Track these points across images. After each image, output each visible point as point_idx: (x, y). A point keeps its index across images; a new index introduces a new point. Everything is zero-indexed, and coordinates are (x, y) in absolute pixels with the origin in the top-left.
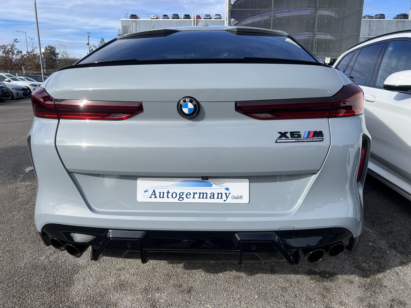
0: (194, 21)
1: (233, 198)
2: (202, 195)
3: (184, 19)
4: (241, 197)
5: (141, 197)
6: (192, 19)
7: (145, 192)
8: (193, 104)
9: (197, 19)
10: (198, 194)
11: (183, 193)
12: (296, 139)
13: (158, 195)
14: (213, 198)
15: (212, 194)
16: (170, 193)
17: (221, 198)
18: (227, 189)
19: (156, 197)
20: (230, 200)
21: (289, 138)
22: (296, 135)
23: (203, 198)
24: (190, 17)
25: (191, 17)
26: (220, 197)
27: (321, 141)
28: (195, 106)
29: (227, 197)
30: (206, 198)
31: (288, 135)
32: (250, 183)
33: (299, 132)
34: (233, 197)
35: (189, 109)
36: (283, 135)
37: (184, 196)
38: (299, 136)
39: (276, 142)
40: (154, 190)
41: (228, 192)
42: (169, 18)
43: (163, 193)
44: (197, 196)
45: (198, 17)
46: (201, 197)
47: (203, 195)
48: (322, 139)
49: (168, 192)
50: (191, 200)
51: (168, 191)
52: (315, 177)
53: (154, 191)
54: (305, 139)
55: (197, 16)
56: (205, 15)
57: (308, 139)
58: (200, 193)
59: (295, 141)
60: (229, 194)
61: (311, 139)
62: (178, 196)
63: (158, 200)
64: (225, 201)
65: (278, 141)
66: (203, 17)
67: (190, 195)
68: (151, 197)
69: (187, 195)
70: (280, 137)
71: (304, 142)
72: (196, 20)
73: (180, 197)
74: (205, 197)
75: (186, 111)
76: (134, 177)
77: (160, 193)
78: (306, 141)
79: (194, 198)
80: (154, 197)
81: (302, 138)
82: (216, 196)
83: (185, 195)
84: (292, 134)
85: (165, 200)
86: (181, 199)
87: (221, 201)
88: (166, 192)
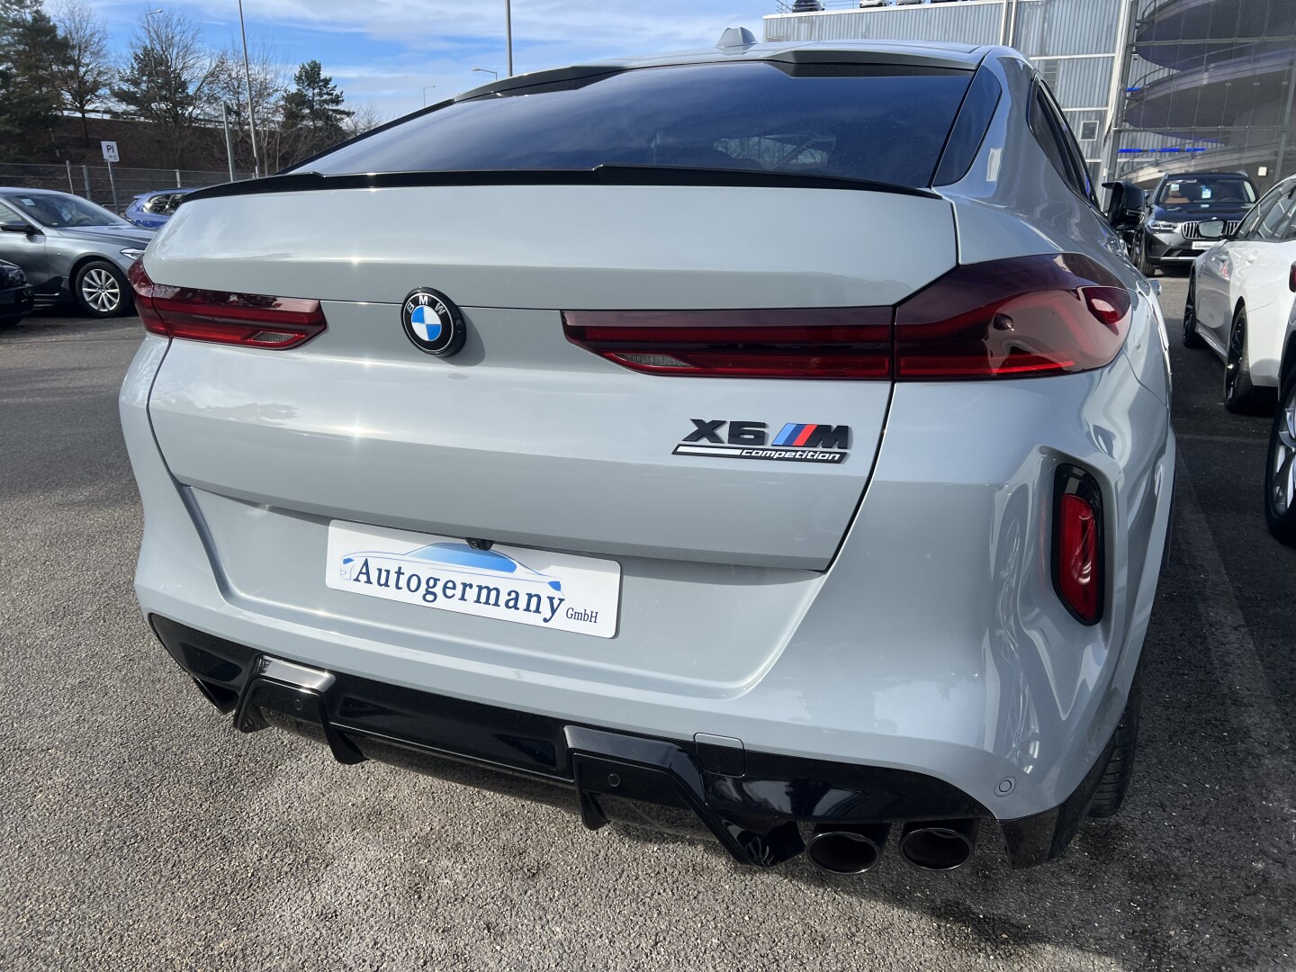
0: (1009, 5)
1: (570, 616)
2: (484, 592)
4: (594, 615)
5: (338, 577)
7: (347, 561)
8: (437, 312)
10: (476, 589)
11: (436, 580)
12: (744, 449)
13: (374, 576)
14: (515, 607)
15: (513, 595)
16: (403, 574)
17: (537, 611)
18: (556, 586)
19: (369, 581)
20: (560, 622)
21: (722, 442)
22: (747, 434)
23: (487, 602)
26: (533, 607)
27: (832, 461)
28: (443, 317)
29: (554, 611)
30: (496, 604)
31: (723, 432)
32: (625, 577)
33: (763, 425)
34: (570, 611)
36: (706, 430)
37: (438, 590)
38: (760, 438)
39: (675, 452)
40: (366, 560)
41: (556, 594)
43: (388, 572)
44: (471, 594)
46: (483, 599)
47: (488, 594)
48: (838, 456)
49: (399, 573)
50: (454, 605)
51: (400, 568)
52: (822, 581)
53: (366, 564)
54: (777, 451)
57: (787, 451)
58: (480, 588)
59: (738, 452)
60: (561, 600)
61: (797, 451)
62: (424, 586)
63: (374, 590)
64: (546, 620)
65: (681, 449)
67: (454, 588)
68: (357, 580)
69: (445, 587)
70: (694, 437)
71: (770, 458)
73: (427, 590)
74: (492, 600)
75: (421, 330)
76: (324, 517)
77: (380, 570)
78: (778, 459)
79: (463, 598)
80: (366, 580)
81: (768, 446)
82: (522, 603)
83: (440, 585)
84: (737, 430)
85: (390, 593)
86: (430, 597)
87: (536, 620)
88: (393, 570)
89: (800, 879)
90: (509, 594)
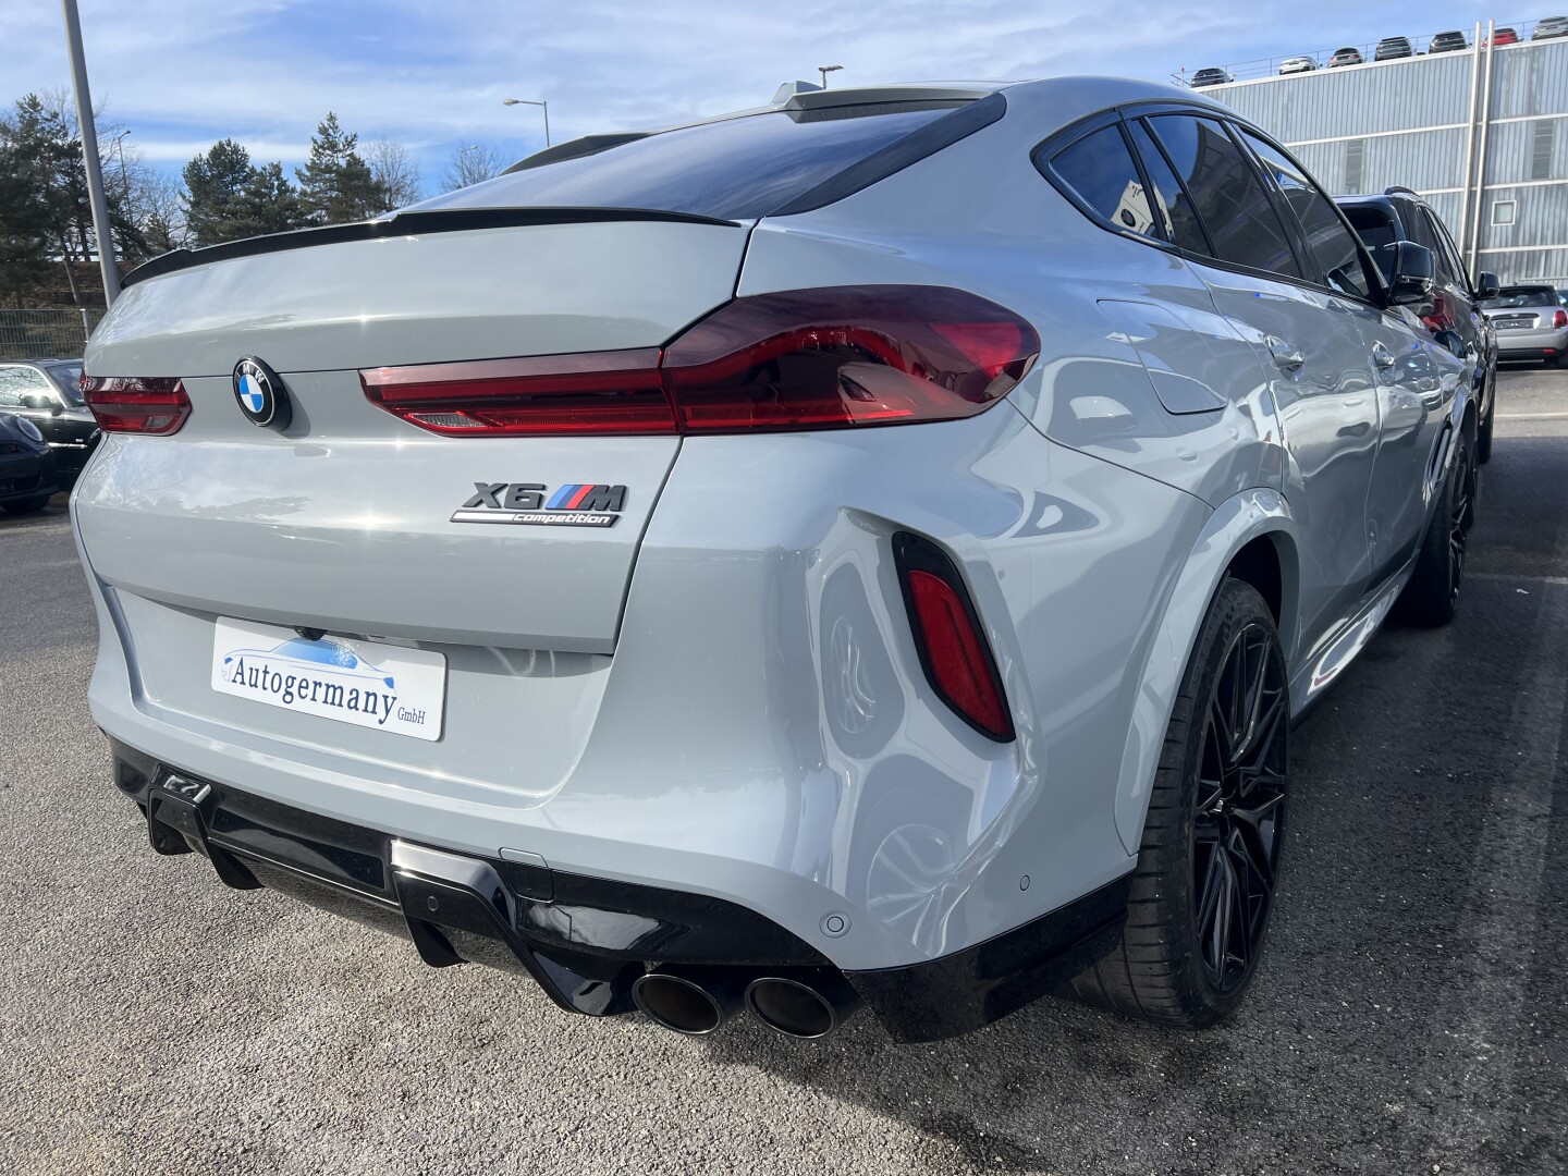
0: (1482, 55)
1: (401, 717)
2: (331, 691)
3: (1431, 52)
4: (422, 715)
5: (220, 678)
6: (1473, 51)
7: (228, 660)
8: (257, 380)
9: (1496, 44)
10: (324, 688)
11: (294, 679)
12: (517, 514)
13: (247, 676)
14: (356, 707)
15: (355, 694)
16: (269, 673)
17: (374, 712)
18: (390, 682)
20: (394, 725)
21: (500, 507)
22: (525, 497)
23: (333, 702)
24: (1463, 41)
25: (1467, 42)
26: (370, 706)
27: (601, 525)
28: (263, 385)
29: (387, 711)
30: (340, 704)
31: (503, 496)
32: (450, 671)
34: (402, 711)
35: (254, 398)
36: (487, 494)
37: (294, 690)
38: (537, 501)
41: (390, 692)
42: (1360, 62)
43: (257, 670)
44: (320, 694)
45: (1505, 36)
46: (330, 698)
47: (333, 694)
48: (607, 519)
49: (266, 671)
50: (307, 706)
51: (267, 667)
53: (241, 663)
54: (549, 515)
55: (1497, 32)
56: (1542, 22)
57: (557, 514)
58: (328, 686)
59: (511, 518)
60: (394, 699)
61: (568, 515)
62: (284, 686)
63: (246, 691)
64: (381, 722)
65: (459, 516)
66: (1531, 33)
67: (307, 686)
69: (300, 686)
70: (473, 502)
71: (541, 524)
72: (1492, 48)
73: (286, 690)
74: (337, 699)
75: (248, 401)
76: (210, 614)
77: (251, 669)
78: (549, 524)
79: (313, 699)
80: (241, 681)
81: (542, 510)
82: (362, 703)
83: (297, 683)
84: (517, 492)
86: (288, 698)
88: (261, 669)
90: (351, 693)
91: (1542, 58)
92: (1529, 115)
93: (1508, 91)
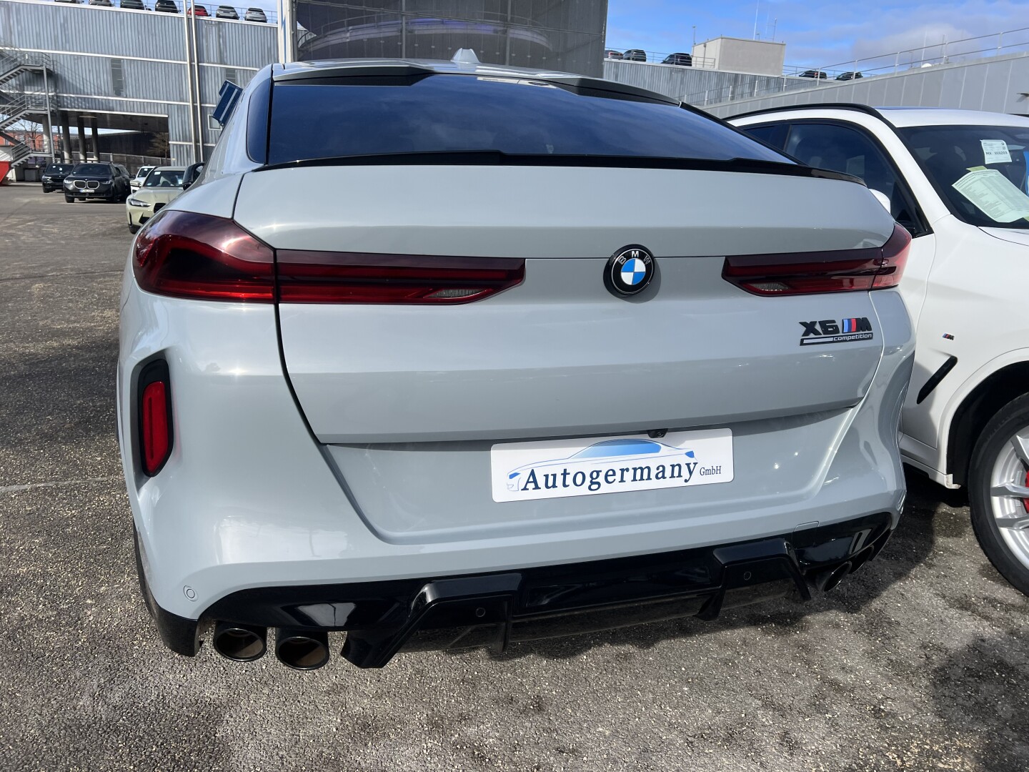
0: (189, 20)
1: (702, 473)
2: (639, 472)
3: (156, 10)
4: (719, 468)
5: (504, 489)
6: (183, 15)
7: (512, 476)
8: (644, 263)
9: (196, 14)
10: (632, 471)
11: (598, 472)
12: (833, 337)
13: (541, 482)
14: (664, 477)
15: (661, 469)
16: (569, 474)
18: (690, 454)
19: (537, 487)
20: (697, 479)
21: (821, 334)
22: (829, 328)
23: (642, 479)
24: (175, 8)
25: (178, 9)
26: (676, 474)
27: (870, 338)
28: (648, 267)
29: (691, 473)
30: (649, 478)
31: (818, 327)
32: (735, 437)
33: (834, 322)
34: (703, 470)
35: (636, 275)
36: (809, 328)
37: (601, 479)
39: (802, 344)
40: (533, 470)
41: (691, 461)
42: (110, 5)
44: (628, 476)
45: (200, 10)
46: (638, 477)
47: (641, 473)
48: (871, 335)
49: (565, 474)
50: (617, 487)
51: (565, 470)
52: (853, 413)
53: (532, 473)
54: (847, 336)
55: (196, 6)
56: (220, 7)
57: (851, 335)
58: (635, 469)
59: (831, 339)
60: (695, 464)
61: (855, 335)
62: (588, 479)
63: (544, 493)
64: (686, 481)
65: (805, 342)
66: (215, 12)
67: (614, 474)
68: (525, 489)
69: (607, 476)
70: (806, 334)
71: (846, 341)
72: (195, 17)
73: (591, 482)
74: (645, 476)
75: (627, 278)
76: (483, 444)
77: (547, 476)
78: (850, 341)
79: (622, 481)
80: (534, 487)
81: (841, 334)
82: (668, 473)
83: (602, 475)
84: (822, 324)
85: (560, 492)
86: (594, 487)
87: (679, 482)
88: (559, 472)
89: (677, 636)
90: (658, 469)
91: (224, 30)
92: (221, 64)
93: (207, 46)
